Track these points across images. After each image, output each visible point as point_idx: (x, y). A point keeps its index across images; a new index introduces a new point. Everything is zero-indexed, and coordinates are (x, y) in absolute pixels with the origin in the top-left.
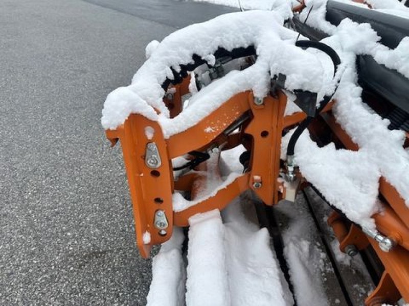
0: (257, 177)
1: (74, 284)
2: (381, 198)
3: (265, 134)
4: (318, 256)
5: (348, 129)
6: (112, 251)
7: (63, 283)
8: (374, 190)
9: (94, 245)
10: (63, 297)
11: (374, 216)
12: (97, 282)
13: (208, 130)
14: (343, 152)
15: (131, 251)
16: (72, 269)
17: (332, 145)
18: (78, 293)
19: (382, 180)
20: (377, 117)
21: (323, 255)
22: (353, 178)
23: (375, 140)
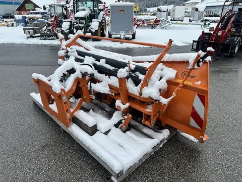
0: (85, 97)
3: (84, 86)
4: (104, 112)
5: (99, 79)
11: (110, 91)
13: (74, 88)
14: (100, 83)
17: (97, 83)
19: (109, 85)
20: (103, 75)
21: (105, 112)
23: (105, 79)
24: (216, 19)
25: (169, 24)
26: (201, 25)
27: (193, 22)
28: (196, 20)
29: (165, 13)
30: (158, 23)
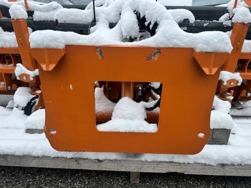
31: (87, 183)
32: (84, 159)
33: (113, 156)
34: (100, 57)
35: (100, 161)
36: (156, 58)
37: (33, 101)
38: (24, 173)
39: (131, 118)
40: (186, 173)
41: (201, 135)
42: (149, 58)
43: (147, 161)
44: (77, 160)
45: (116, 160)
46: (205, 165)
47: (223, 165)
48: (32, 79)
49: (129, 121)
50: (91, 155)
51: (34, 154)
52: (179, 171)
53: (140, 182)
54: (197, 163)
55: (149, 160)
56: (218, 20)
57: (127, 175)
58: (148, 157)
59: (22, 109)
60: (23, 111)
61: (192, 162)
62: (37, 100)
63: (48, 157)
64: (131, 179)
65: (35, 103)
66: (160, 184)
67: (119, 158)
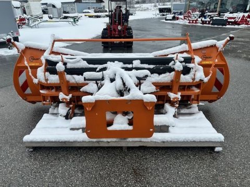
1: (149, 176)
2: (156, 86)
6: (133, 167)
7: (149, 179)
8: (153, 85)
9: (131, 174)
10: (154, 177)
12: (147, 168)
15: (132, 161)
16: (143, 178)
18: (152, 173)
22: (148, 86)
24: (74, 16)
25: (39, 22)
26: (72, 22)
27: (53, 20)
28: (56, 17)
29: (19, 9)
30: (24, 22)
31: (103, 152)
32: (102, 142)
33: (114, 140)
34: (108, 103)
35: (108, 142)
36: (129, 103)
37: (69, 112)
38: (72, 149)
39: (122, 124)
40: (148, 146)
41: (151, 130)
42: (127, 103)
43: (129, 141)
44: (98, 142)
45: (116, 141)
46: (156, 142)
47: (164, 142)
48: (68, 100)
49: (120, 125)
50: (105, 140)
51: (79, 140)
52: (145, 145)
53: (127, 151)
54: (152, 141)
55: (131, 141)
56: (168, 65)
57: (121, 148)
58: (130, 139)
59: (64, 117)
60: (64, 118)
61: (149, 141)
62: (71, 111)
63: (85, 142)
64: (123, 150)
65: (70, 112)
66: (136, 151)
67: (117, 140)
